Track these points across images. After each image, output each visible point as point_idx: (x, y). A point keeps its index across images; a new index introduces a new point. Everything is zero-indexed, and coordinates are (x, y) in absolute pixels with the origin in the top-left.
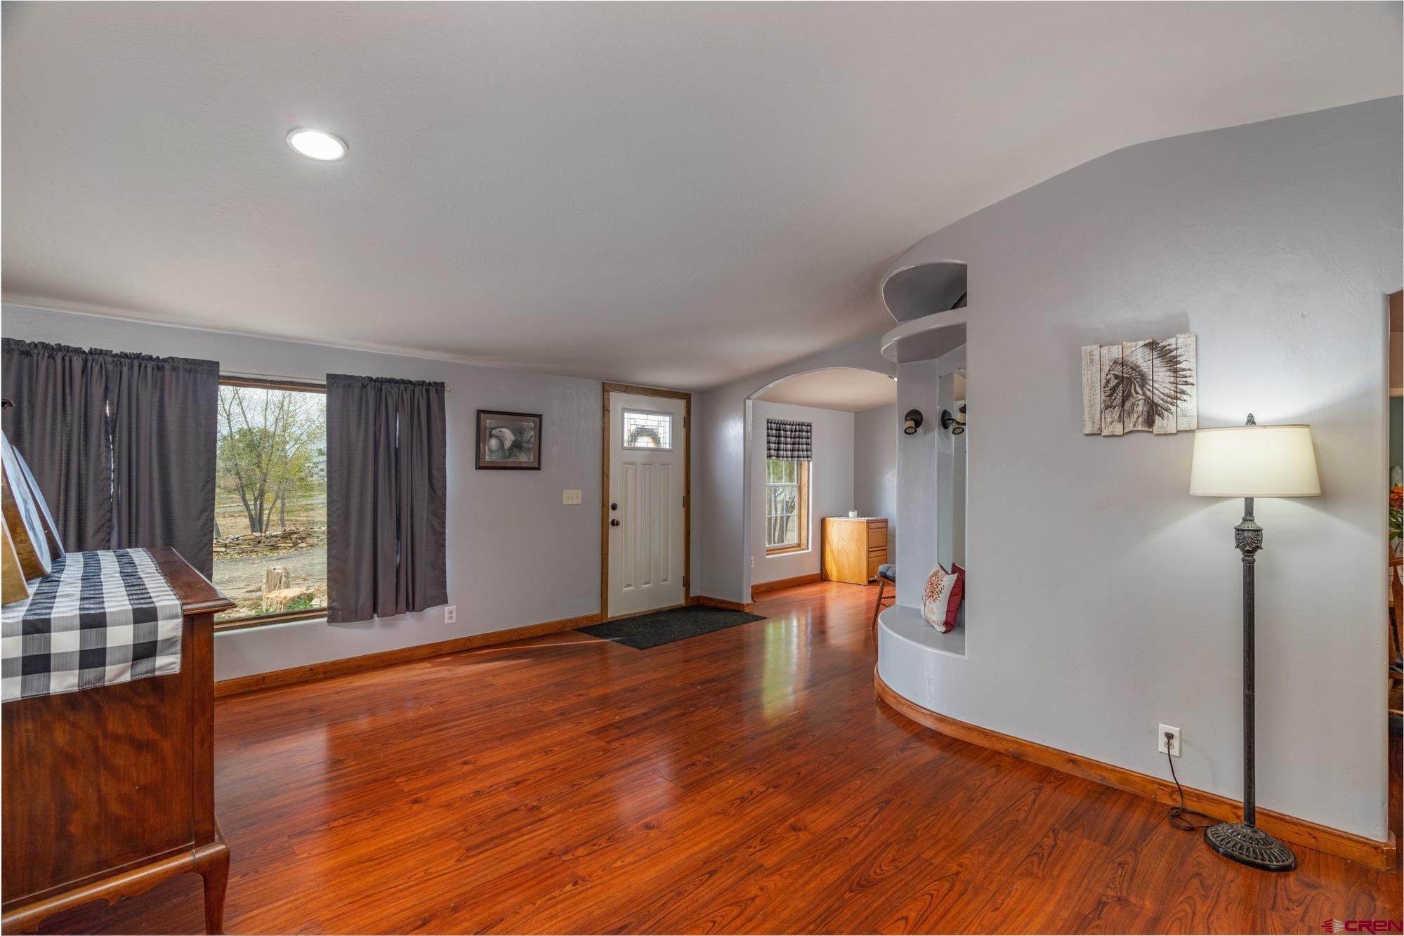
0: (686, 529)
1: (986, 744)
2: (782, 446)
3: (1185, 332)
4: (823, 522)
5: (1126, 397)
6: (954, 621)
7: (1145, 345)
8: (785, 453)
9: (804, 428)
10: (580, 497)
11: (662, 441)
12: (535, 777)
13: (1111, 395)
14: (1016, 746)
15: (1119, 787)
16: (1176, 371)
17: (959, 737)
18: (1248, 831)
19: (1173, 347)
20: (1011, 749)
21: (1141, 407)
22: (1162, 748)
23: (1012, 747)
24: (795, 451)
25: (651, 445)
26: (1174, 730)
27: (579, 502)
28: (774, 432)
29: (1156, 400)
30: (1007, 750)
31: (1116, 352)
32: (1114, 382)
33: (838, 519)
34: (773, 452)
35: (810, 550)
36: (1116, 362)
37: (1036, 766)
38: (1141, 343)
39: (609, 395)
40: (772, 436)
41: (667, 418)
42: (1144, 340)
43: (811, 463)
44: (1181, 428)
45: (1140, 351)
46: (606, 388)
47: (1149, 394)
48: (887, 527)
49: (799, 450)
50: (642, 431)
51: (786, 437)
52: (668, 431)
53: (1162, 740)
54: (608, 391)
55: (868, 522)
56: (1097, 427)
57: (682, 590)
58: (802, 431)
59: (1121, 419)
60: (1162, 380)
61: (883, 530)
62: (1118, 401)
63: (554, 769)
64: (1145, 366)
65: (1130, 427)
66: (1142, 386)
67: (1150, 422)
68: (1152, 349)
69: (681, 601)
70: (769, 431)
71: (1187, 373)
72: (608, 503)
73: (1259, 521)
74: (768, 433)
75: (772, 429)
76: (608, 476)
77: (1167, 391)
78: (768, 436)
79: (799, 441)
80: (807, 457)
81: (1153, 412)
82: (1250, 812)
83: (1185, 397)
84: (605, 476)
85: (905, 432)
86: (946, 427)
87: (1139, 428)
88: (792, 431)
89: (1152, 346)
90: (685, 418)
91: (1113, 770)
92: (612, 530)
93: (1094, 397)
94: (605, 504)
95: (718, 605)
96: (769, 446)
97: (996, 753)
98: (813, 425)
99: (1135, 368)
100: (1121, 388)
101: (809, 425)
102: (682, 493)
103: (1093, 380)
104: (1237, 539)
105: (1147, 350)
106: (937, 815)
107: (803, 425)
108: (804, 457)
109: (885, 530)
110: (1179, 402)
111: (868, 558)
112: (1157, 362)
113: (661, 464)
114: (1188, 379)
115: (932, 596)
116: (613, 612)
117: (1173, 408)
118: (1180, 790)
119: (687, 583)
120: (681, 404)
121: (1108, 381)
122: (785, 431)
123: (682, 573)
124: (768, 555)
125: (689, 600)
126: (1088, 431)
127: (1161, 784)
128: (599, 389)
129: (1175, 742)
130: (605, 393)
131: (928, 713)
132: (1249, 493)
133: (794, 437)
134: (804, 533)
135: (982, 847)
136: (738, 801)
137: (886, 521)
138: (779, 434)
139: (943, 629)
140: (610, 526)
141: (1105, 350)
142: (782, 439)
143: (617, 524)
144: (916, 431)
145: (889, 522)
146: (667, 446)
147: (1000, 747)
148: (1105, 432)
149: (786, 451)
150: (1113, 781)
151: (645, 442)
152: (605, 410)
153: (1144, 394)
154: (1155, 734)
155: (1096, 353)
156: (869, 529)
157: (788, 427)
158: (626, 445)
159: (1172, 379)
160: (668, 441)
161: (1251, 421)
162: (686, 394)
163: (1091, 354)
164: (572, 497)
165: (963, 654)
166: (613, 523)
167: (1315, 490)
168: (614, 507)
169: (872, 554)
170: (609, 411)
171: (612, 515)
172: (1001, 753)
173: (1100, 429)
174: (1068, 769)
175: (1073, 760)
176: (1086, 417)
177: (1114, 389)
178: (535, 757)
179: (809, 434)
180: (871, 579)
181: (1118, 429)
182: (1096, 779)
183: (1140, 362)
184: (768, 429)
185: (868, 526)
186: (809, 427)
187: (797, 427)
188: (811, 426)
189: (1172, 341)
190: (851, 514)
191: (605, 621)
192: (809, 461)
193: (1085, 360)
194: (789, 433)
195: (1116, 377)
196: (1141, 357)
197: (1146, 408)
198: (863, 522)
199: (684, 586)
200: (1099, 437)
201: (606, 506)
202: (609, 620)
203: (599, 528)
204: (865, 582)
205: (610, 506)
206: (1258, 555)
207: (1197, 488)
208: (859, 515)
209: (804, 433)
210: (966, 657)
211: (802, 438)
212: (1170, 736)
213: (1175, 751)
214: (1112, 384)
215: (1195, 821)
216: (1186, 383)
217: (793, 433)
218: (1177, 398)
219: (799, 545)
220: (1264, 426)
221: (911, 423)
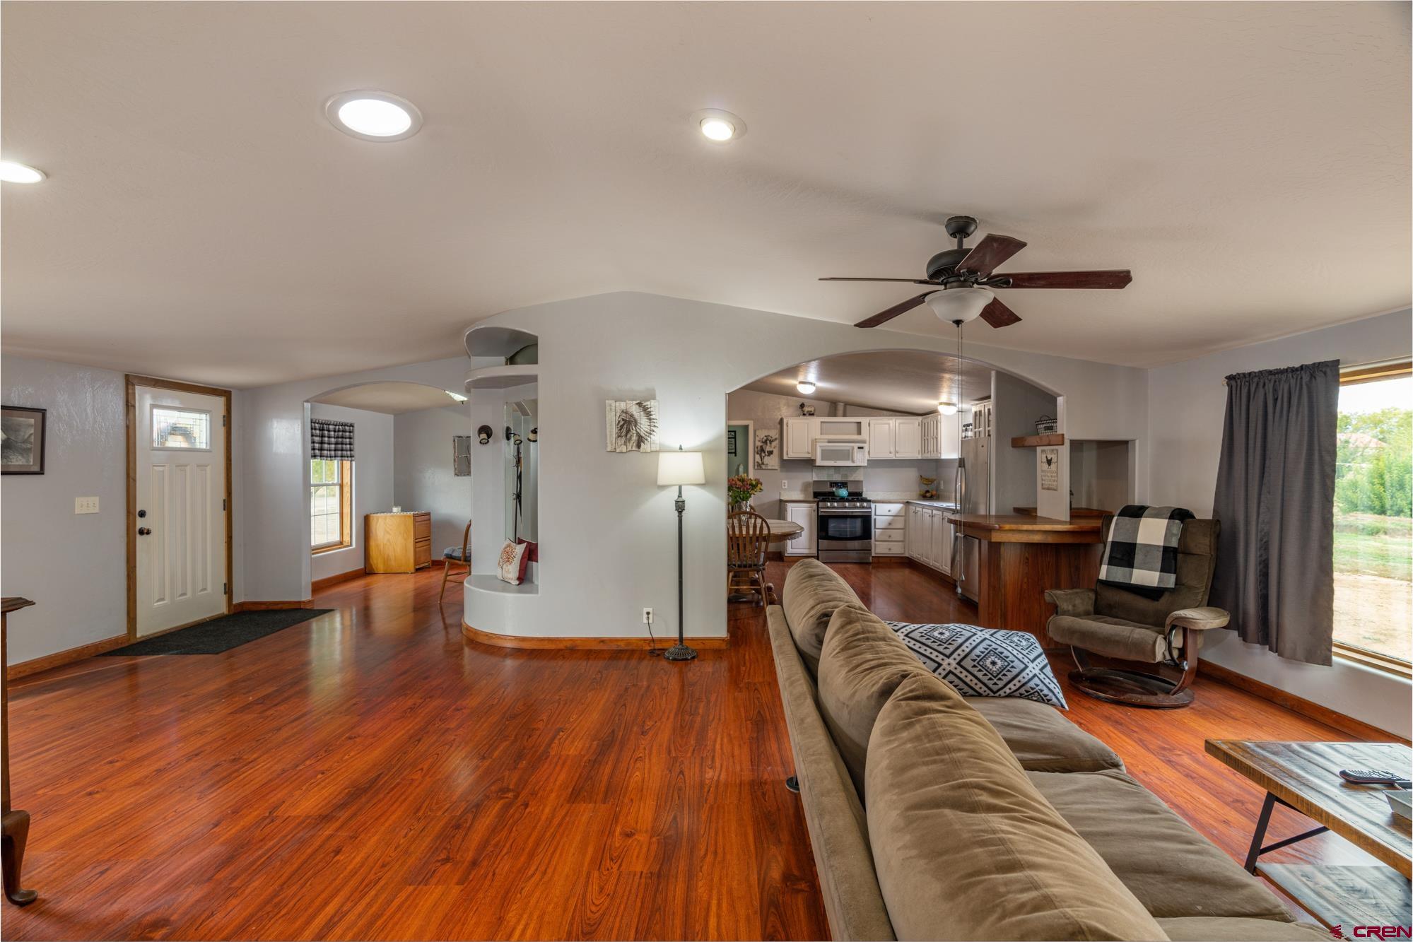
0: (228, 534)
1: (553, 647)
2: (326, 446)
3: (654, 399)
4: (367, 520)
5: (628, 431)
6: (524, 577)
7: (637, 404)
8: (329, 452)
9: (347, 428)
10: (97, 505)
11: (197, 441)
12: (211, 748)
13: (620, 430)
14: (571, 642)
15: (626, 648)
16: (650, 419)
17: (535, 647)
18: (680, 647)
19: (649, 406)
20: (568, 645)
21: (635, 438)
22: (646, 621)
23: (569, 644)
24: (338, 450)
25: (184, 445)
26: (650, 610)
27: (97, 510)
28: (318, 432)
29: (642, 434)
30: (566, 647)
31: (623, 405)
32: (622, 423)
33: (382, 514)
34: (317, 452)
35: (354, 546)
36: (623, 412)
37: (583, 650)
38: (635, 402)
39: (134, 389)
40: (316, 436)
41: (204, 416)
42: (636, 400)
43: (354, 463)
44: (652, 450)
45: (634, 407)
46: (131, 381)
47: (638, 430)
48: (429, 520)
49: (342, 450)
50: (175, 430)
51: (329, 437)
52: (204, 430)
53: (645, 616)
54: (133, 385)
55: (414, 516)
56: (613, 447)
57: (224, 598)
58: (346, 432)
59: (625, 444)
60: (644, 423)
61: (426, 522)
62: (624, 433)
63: (224, 739)
64: (636, 415)
65: (630, 448)
66: (635, 426)
67: (639, 446)
68: (640, 406)
69: (223, 609)
70: (314, 431)
71: (655, 421)
72: (135, 511)
73: (684, 497)
74: (312, 433)
75: (315, 429)
76: (135, 480)
77: (646, 430)
78: (312, 435)
79: (342, 441)
80: (351, 457)
81: (640, 440)
82: (681, 639)
83: (654, 433)
84: (131, 480)
85: (480, 442)
86: (508, 438)
87: (634, 449)
88: (335, 431)
89: (640, 404)
90: (224, 416)
91: (622, 640)
92: (139, 538)
93: (612, 430)
94: (132, 510)
95: (271, 607)
96: (314, 446)
97: (559, 650)
98: (356, 426)
99: (632, 416)
100: (625, 426)
101: (352, 425)
102: (222, 495)
103: (612, 419)
104: (676, 506)
105: (637, 407)
106: (539, 682)
107: (346, 425)
108: (347, 457)
109: (428, 522)
110: (652, 436)
111: (415, 548)
112: (642, 413)
113: (198, 466)
114: (656, 424)
115: (508, 561)
116: (142, 631)
117: (649, 439)
118: (653, 640)
119: (228, 590)
120: (221, 401)
121: (619, 422)
122: (329, 431)
123: (224, 580)
124: (313, 554)
125: (232, 607)
126: (609, 449)
127: (645, 640)
128: (121, 383)
129: (651, 616)
130: (130, 387)
131: (512, 638)
132: (680, 483)
133: (338, 437)
134: (346, 531)
135: (568, 687)
136: (409, 710)
137: (429, 514)
138: (322, 434)
139: (517, 582)
140: (138, 536)
141: (617, 404)
142: (326, 439)
143: (148, 533)
144: (488, 441)
145: (431, 515)
146: (204, 446)
147: (561, 646)
148: (618, 450)
149: (330, 450)
150: (623, 646)
151: (176, 442)
152: (129, 406)
153: (636, 431)
154: (642, 615)
155: (614, 406)
156: (415, 521)
157: (331, 427)
158: (155, 445)
159: (649, 424)
160: (204, 441)
161: (681, 448)
162: (226, 392)
163: (611, 405)
164: (86, 505)
165: (537, 593)
166: (141, 532)
167: (703, 482)
168: (142, 514)
169: (418, 545)
170: (134, 406)
171: (140, 523)
172: (562, 650)
173: (615, 449)
174: (601, 647)
175: (602, 641)
176: (608, 441)
177: (622, 426)
178: (192, 739)
179: (352, 434)
180: (417, 567)
181: (624, 449)
182: (614, 647)
183: (634, 413)
184: (312, 429)
185: (414, 520)
186: (351, 428)
187: (340, 427)
188: (353, 426)
189: (648, 403)
190: (395, 510)
191: (133, 641)
192: (351, 461)
193: (608, 408)
194: (332, 433)
195: (623, 420)
196: (635, 410)
197: (637, 438)
198: (409, 516)
199: (225, 593)
200: (614, 453)
201: (133, 512)
202: (139, 640)
203: (124, 540)
204: (412, 568)
205: (137, 513)
206: (684, 513)
207: (660, 482)
208: (403, 510)
209: (347, 434)
210: (539, 595)
211: (346, 438)
212: (648, 613)
213: (651, 621)
214: (621, 424)
215: (659, 652)
216: (655, 426)
217: (336, 434)
218: (651, 434)
219: (341, 543)
220: (686, 452)
221: (484, 436)
